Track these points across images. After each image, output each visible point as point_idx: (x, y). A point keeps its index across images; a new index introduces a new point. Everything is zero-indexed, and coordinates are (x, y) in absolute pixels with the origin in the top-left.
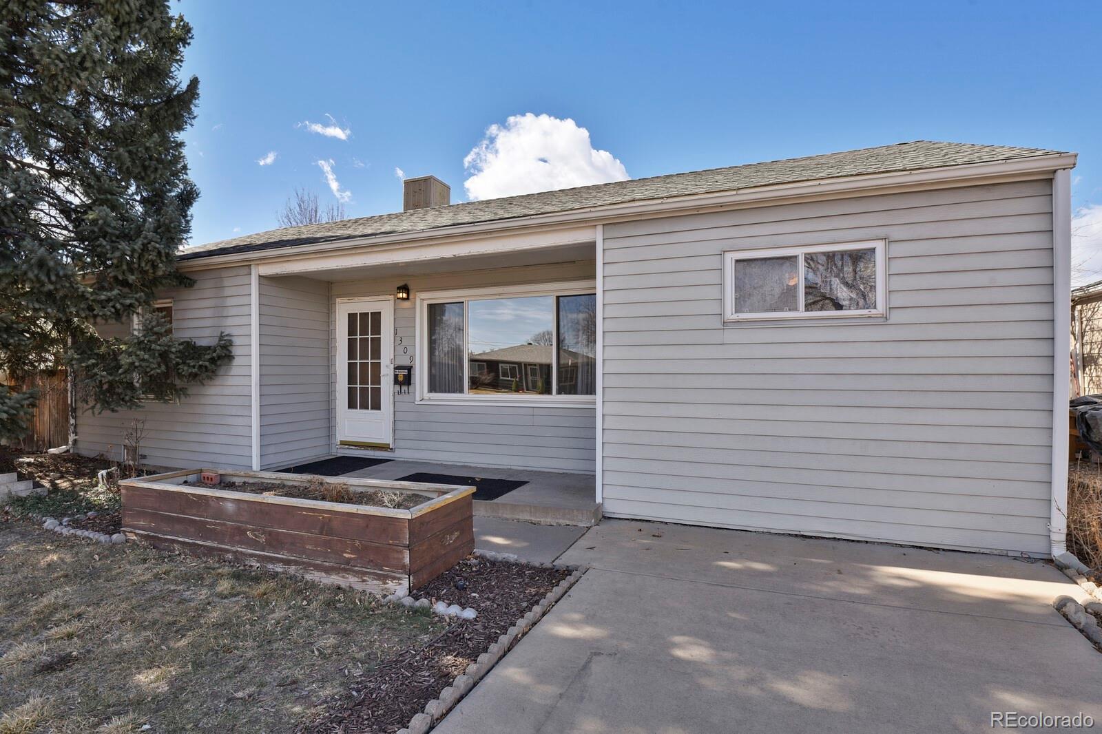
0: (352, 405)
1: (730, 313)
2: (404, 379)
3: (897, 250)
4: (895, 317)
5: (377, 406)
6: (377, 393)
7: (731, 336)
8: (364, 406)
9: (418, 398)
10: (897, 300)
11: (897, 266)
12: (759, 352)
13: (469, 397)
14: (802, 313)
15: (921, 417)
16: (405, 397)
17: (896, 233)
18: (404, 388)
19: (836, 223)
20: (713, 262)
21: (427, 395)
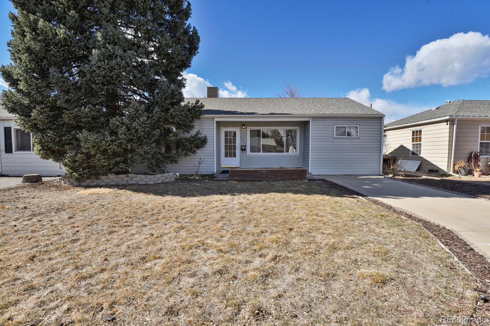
0: (226, 156)
1: (335, 136)
2: (243, 149)
3: (361, 127)
4: (361, 138)
5: (235, 156)
6: (235, 153)
7: (335, 140)
8: (230, 156)
9: (248, 154)
10: (361, 135)
11: (361, 130)
12: (339, 143)
13: (261, 154)
14: (346, 137)
15: (364, 154)
16: (244, 154)
17: (361, 124)
18: (244, 152)
19: (353, 122)
20: (332, 127)
21: (250, 153)
